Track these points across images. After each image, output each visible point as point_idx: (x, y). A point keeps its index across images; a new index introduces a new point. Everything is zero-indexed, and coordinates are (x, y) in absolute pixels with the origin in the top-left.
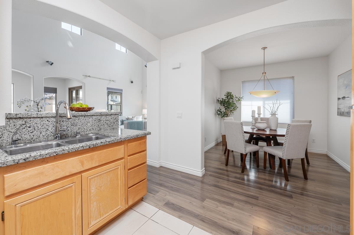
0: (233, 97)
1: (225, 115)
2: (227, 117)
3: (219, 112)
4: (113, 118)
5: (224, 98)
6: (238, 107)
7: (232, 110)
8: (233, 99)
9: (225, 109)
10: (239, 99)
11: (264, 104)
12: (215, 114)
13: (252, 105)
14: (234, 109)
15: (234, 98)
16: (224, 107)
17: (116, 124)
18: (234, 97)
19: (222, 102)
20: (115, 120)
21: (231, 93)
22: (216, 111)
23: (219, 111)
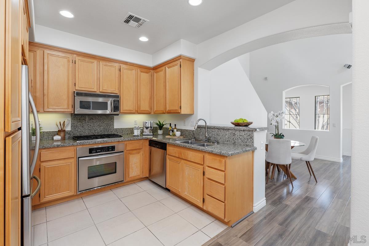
4: (247, 134)
17: (250, 141)
20: (249, 137)
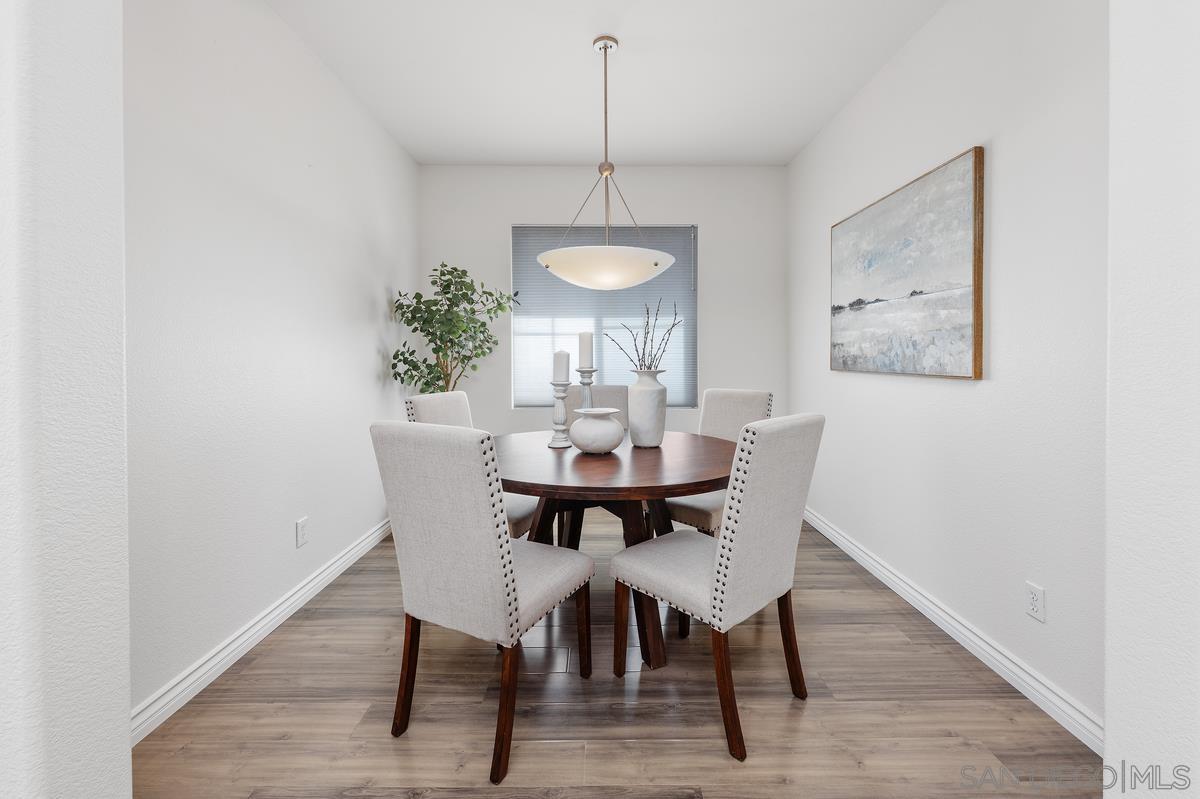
0: (474, 291)
1: (436, 379)
2: (443, 389)
3: (402, 368)
5: (430, 293)
6: (496, 343)
7: (468, 354)
8: (470, 301)
9: (436, 351)
10: (499, 304)
11: (599, 327)
12: (383, 378)
13: (553, 334)
14: (480, 351)
15: (475, 297)
16: (426, 340)
18: (479, 290)
19: (419, 315)
21: (464, 273)
22: (385, 357)
23: (405, 361)
